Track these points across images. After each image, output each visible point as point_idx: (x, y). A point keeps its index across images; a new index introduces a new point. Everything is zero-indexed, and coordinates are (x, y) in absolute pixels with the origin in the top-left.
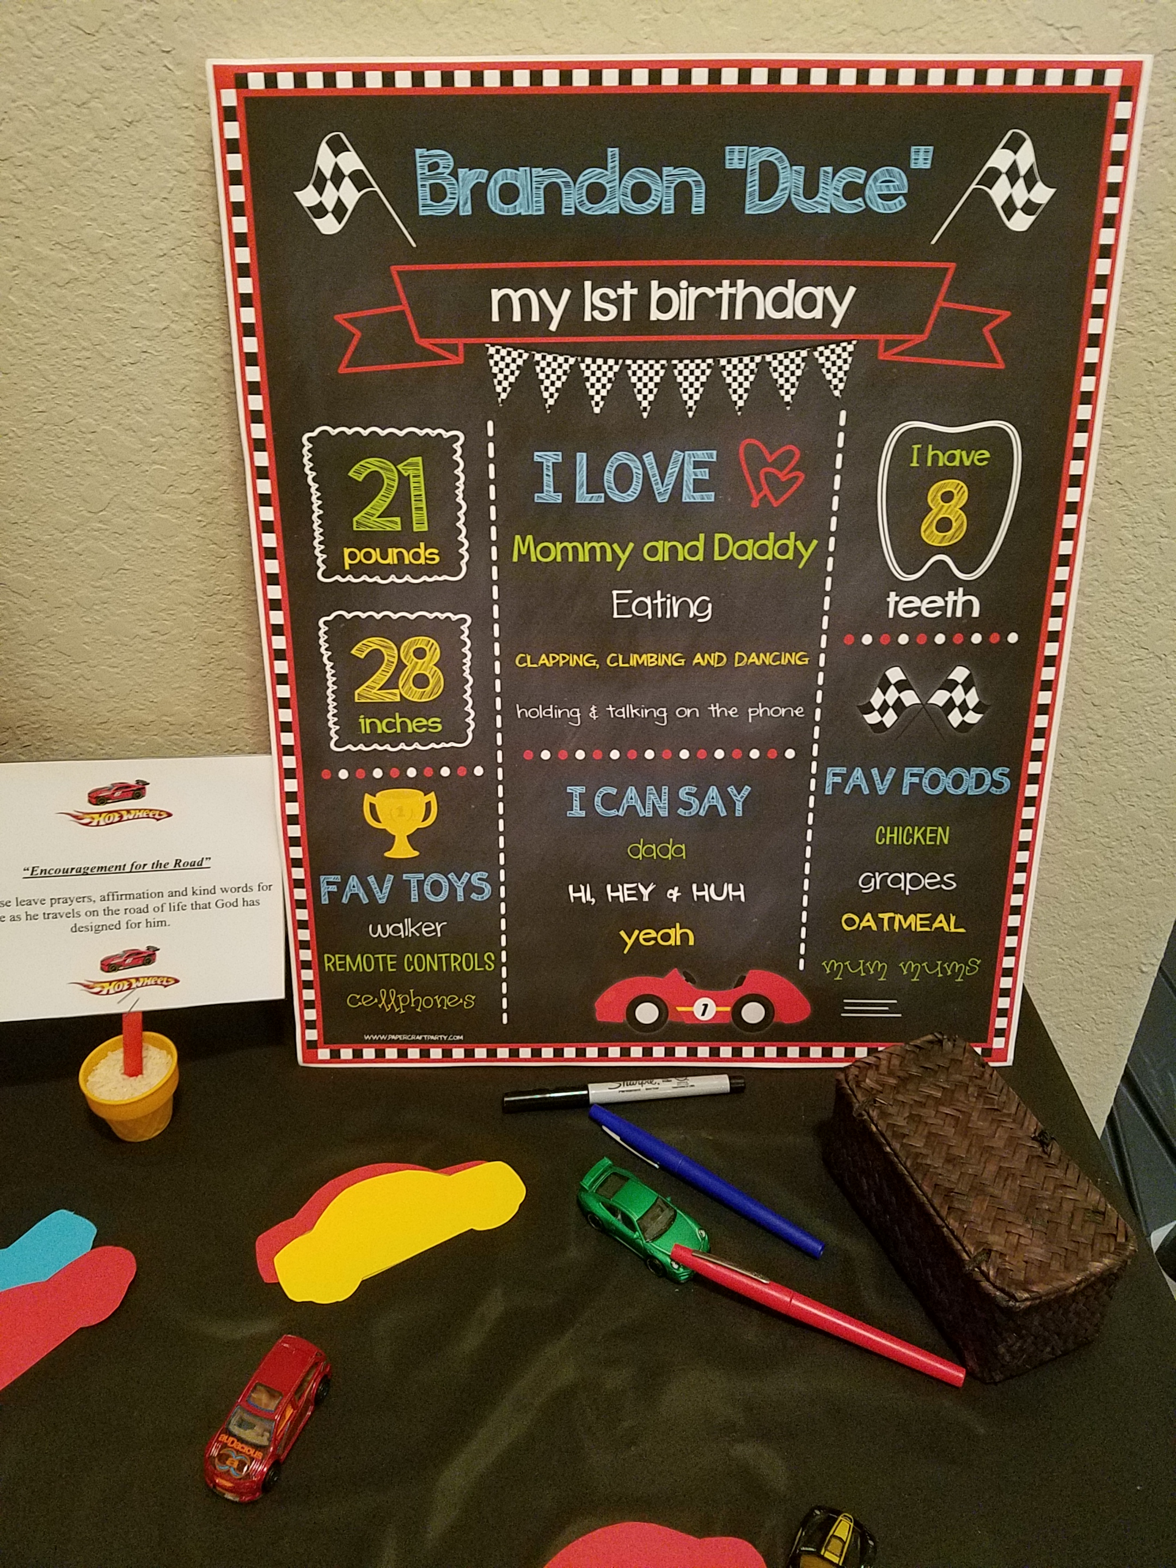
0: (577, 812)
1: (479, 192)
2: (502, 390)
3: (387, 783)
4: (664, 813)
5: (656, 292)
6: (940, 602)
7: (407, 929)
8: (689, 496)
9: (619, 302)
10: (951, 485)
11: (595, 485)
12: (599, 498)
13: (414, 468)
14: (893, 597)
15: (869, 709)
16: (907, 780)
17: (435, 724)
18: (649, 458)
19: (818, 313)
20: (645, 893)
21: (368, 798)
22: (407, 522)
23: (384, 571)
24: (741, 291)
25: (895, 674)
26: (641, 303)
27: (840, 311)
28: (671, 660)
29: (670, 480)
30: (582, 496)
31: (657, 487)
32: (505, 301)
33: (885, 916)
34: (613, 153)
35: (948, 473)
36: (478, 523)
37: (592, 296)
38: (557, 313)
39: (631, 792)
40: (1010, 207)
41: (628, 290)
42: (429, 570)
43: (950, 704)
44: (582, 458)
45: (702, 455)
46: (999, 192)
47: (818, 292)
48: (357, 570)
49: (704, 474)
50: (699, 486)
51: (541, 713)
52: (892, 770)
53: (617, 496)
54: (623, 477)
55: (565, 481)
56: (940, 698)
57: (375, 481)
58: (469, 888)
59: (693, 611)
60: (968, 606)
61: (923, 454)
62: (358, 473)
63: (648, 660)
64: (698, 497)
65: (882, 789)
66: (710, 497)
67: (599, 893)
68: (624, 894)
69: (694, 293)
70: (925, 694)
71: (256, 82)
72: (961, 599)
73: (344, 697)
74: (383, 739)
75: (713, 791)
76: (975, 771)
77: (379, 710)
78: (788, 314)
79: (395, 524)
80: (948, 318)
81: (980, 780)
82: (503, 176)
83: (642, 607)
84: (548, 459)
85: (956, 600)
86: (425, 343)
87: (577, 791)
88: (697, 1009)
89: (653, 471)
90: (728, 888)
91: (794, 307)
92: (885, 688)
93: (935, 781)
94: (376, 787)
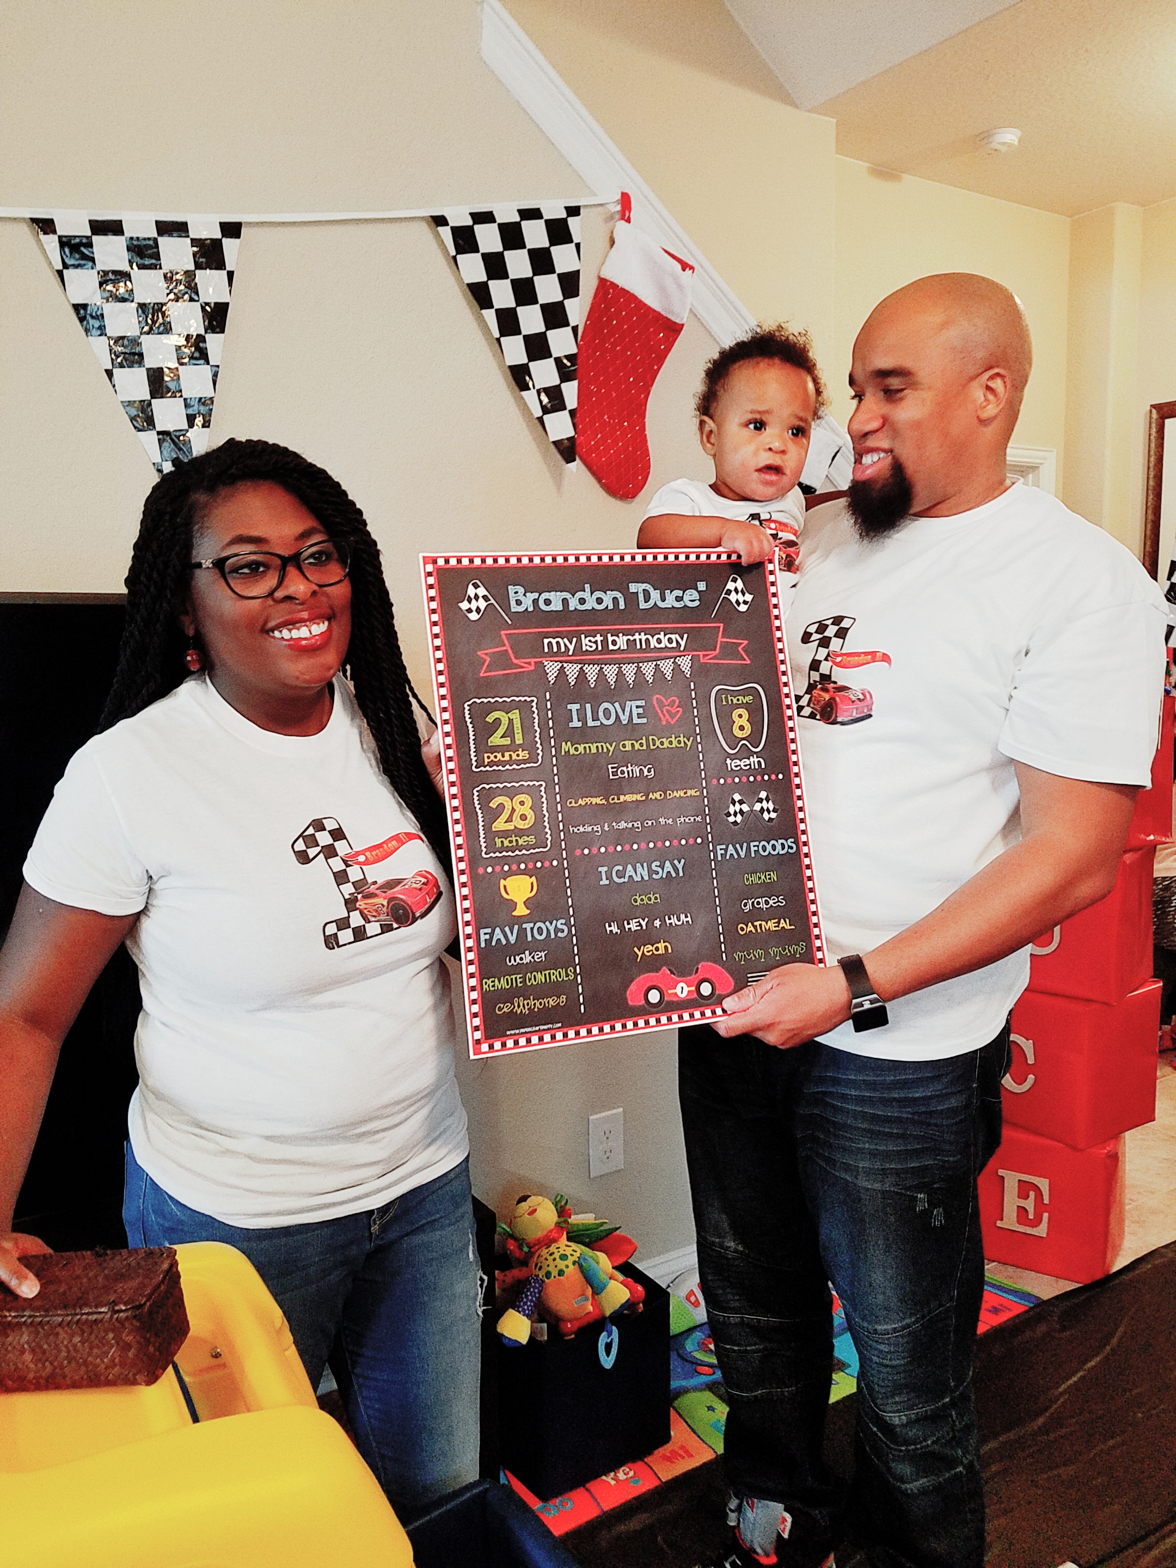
0: (605, 882)
1: (535, 602)
2: (552, 679)
3: (511, 873)
4: (646, 878)
5: (610, 639)
6: (748, 762)
7: (527, 958)
8: (636, 720)
9: (596, 642)
10: (741, 711)
11: (595, 718)
12: (598, 723)
13: (515, 715)
14: (728, 761)
15: (729, 815)
16: (753, 849)
17: (532, 840)
18: (617, 705)
19: (674, 645)
20: (644, 924)
21: (502, 882)
22: (513, 740)
23: (504, 764)
24: (643, 637)
25: (737, 797)
26: (605, 642)
27: (683, 643)
28: (639, 797)
29: (627, 713)
30: (591, 723)
31: (622, 717)
32: (550, 644)
33: (757, 923)
34: (587, 586)
35: (738, 706)
36: (545, 739)
37: (585, 641)
38: (571, 647)
39: (630, 867)
40: (738, 602)
41: (599, 638)
42: (525, 762)
43: (762, 810)
44: (588, 706)
45: (639, 703)
46: (733, 597)
47: (673, 636)
48: (491, 764)
49: (641, 711)
50: (639, 716)
51: (582, 829)
52: (745, 845)
53: (606, 722)
54: (607, 713)
55: (582, 718)
56: (757, 807)
57: (498, 722)
58: (557, 930)
59: (646, 773)
60: (759, 762)
61: (726, 698)
62: (490, 719)
63: (629, 798)
64: (640, 721)
65: (743, 854)
66: (645, 720)
67: (621, 927)
68: (633, 926)
69: (626, 638)
70: (751, 806)
71: (441, 562)
72: (756, 760)
73: (488, 828)
74: (507, 849)
75: (668, 864)
76: (780, 841)
77: (505, 834)
78: (662, 645)
79: (507, 741)
80: (725, 646)
81: (783, 846)
82: (545, 595)
83: (623, 772)
84: (574, 707)
85: (754, 759)
86: (515, 661)
87: (603, 870)
88: (678, 990)
89: (619, 710)
90: (682, 916)
91: (665, 643)
92: (734, 803)
93: (764, 849)
94: (506, 876)
